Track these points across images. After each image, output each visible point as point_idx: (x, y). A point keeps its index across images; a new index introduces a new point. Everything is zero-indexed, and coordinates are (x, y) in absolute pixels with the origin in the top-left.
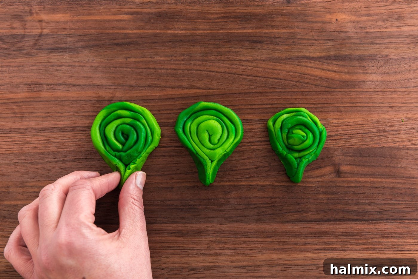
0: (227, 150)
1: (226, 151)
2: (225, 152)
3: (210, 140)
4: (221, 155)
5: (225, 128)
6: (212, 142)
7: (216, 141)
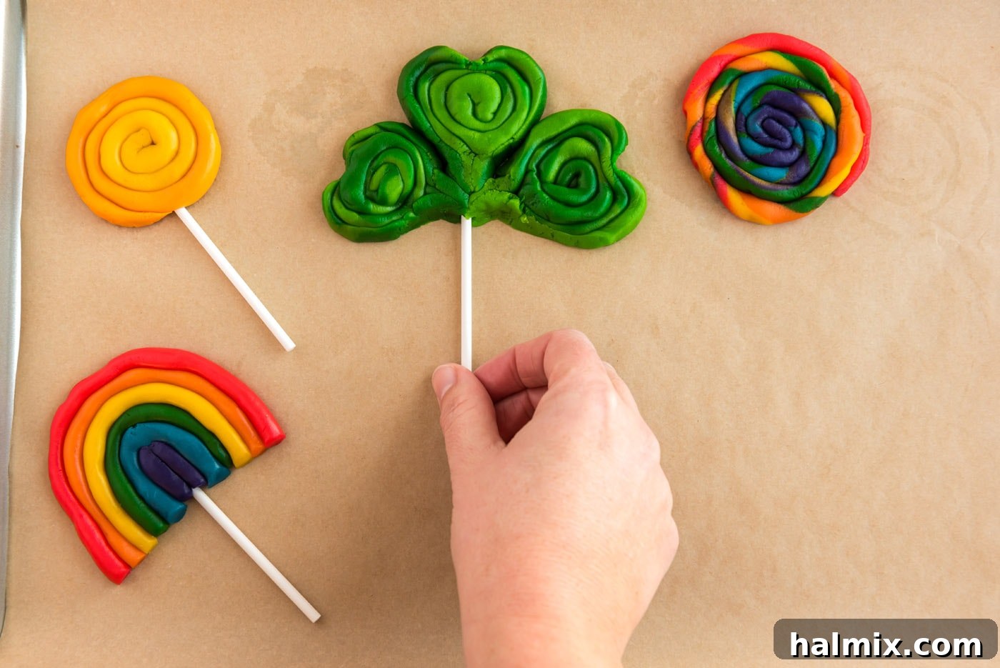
0: (515, 137)
1: (512, 138)
2: (511, 141)
3: (475, 114)
4: (501, 147)
5: (509, 90)
6: (480, 116)
7: (490, 116)
